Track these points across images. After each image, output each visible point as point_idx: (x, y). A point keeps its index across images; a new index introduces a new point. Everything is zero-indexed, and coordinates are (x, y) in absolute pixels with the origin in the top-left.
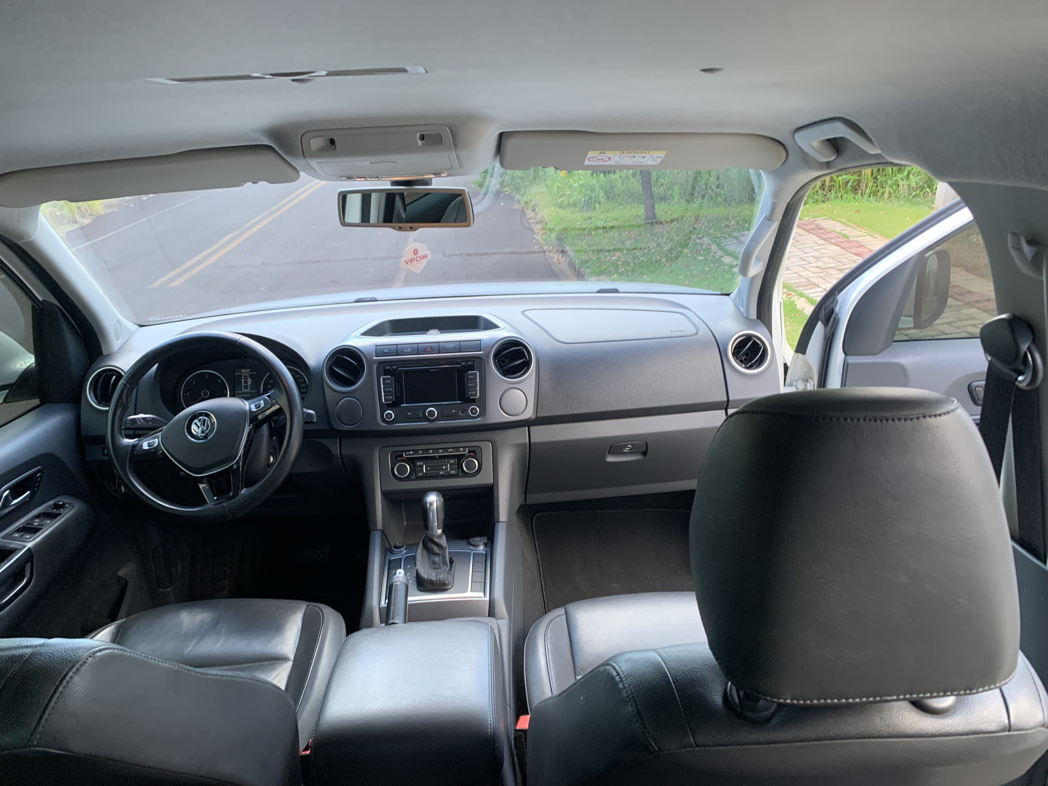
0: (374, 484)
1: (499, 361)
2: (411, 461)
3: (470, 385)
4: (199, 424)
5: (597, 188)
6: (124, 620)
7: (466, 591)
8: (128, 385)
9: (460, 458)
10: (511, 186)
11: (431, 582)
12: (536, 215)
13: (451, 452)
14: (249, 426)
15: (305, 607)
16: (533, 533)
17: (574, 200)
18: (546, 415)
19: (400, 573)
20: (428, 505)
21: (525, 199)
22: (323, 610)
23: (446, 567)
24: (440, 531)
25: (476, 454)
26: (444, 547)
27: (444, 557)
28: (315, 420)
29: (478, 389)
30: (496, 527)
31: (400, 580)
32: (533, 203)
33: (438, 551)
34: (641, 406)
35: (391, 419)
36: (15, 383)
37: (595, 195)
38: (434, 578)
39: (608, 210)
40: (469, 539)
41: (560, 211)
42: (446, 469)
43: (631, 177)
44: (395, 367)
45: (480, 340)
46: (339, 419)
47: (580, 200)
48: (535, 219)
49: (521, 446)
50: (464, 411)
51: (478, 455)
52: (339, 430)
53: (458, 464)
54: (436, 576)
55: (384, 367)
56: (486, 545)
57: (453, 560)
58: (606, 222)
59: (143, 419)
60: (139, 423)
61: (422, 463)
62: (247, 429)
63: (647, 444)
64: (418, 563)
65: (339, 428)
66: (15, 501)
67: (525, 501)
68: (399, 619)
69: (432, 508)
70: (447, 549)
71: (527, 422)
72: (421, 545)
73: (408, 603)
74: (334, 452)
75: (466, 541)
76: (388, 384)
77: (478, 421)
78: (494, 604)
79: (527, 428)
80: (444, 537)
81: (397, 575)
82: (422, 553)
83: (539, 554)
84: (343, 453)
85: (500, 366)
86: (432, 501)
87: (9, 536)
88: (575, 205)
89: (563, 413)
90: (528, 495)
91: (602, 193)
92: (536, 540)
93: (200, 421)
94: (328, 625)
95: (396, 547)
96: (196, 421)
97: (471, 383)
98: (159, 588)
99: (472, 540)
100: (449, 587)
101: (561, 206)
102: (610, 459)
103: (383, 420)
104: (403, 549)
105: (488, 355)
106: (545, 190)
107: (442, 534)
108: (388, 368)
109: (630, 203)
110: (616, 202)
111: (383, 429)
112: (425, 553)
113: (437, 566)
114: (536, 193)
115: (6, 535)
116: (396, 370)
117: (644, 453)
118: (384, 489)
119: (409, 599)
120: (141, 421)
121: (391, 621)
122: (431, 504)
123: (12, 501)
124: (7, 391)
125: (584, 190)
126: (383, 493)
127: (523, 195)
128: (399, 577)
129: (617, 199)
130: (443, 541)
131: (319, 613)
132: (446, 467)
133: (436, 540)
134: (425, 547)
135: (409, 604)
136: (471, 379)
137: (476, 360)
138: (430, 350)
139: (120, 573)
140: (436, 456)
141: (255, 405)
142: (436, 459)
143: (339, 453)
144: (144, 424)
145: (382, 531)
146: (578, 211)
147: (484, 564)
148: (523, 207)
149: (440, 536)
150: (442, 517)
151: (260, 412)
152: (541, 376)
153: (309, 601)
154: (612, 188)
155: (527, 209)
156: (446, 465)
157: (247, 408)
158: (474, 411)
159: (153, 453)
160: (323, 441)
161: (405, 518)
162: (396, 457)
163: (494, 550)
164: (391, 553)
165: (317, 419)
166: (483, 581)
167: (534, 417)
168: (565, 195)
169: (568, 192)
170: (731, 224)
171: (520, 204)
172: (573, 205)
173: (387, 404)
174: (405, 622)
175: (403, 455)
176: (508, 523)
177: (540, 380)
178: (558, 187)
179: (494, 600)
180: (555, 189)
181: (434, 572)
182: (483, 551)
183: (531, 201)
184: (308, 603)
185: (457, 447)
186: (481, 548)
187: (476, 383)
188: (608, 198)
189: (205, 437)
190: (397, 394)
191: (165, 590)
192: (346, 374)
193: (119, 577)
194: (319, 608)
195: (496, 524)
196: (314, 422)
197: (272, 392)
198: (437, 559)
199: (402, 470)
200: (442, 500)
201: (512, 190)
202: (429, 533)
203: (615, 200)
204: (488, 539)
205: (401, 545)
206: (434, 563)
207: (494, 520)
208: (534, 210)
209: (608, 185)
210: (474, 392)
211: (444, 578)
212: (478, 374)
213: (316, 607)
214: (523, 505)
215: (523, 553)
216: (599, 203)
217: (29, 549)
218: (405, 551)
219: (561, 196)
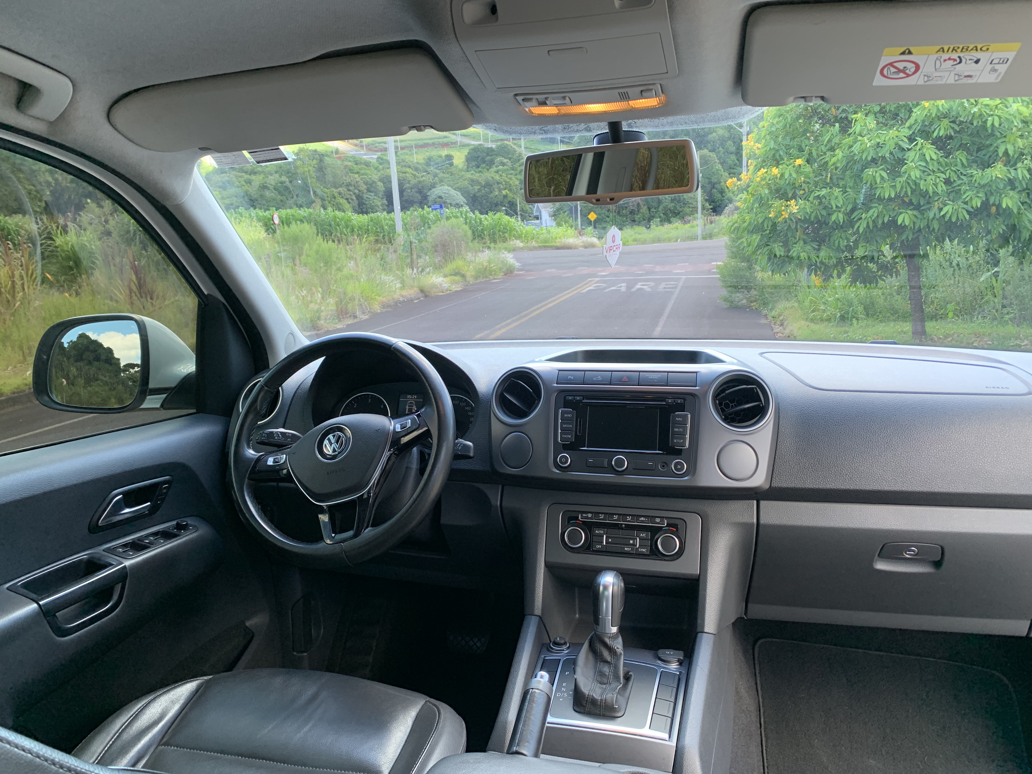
0: (536, 550)
1: (720, 404)
2: (588, 526)
3: (676, 430)
4: (333, 441)
5: (856, 302)
6: (211, 677)
7: (643, 726)
8: (266, 388)
9: (654, 531)
10: (759, 301)
11: (594, 702)
12: (784, 329)
13: (642, 522)
14: (389, 450)
15: (422, 703)
16: (754, 664)
17: (828, 315)
18: (784, 485)
19: (542, 677)
20: (601, 588)
21: (774, 313)
22: (442, 711)
23: (616, 684)
24: (614, 630)
25: (677, 530)
26: (618, 654)
27: (616, 667)
28: (471, 454)
29: (688, 436)
30: (698, 640)
31: (541, 687)
32: (781, 318)
33: (609, 659)
34: (936, 489)
35: (566, 465)
36: (175, 387)
37: (853, 310)
38: (597, 696)
39: (867, 326)
40: (657, 650)
41: (813, 326)
42: (634, 545)
43: (895, 294)
44: (578, 398)
45: (696, 372)
46: (503, 459)
47: (835, 315)
48: (782, 334)
49: (746, 526)
50: (665, 465)
51: (680, 530)
52: (501, 473)
53: (652, 539)
54: (602, 694)
55: (565, 398)
56: (681, 663)
57: (631, 675)
58: (865, 336)
59: (281, 433)
60: (276, 438)
61: (602, 532)
62: (386, 454)
63: (942, 549)
64: (579, 670)
65: (502, 471)
66: (127, 510)
67: (746, 613)
68: (528, 748)
69: (606, 593)
70: (622, 657)
71: (756, 493)
72: (586, 646)
73: (547, 725)
74: (493, 502)
75: (652, 652)
76: (568, 419)
77: (685, 481)
78: (683, 754)
79: (755, 502)
80: (620, 639)
81: (538, 678)
82: (587, 658)
83: (760, 695)
84: (504, 504)
85: (723, 410)
86: (607, 584)
87: (111, 551)
88: (829, 320)
89: (811, 486)
90: (750, 605)
91: (860, 308)
92: (758, 675)
93: (334, 436)
94: (440, 735)
95: (556, 644)
96: (331, 436)
97: (678, 428)
98: (294, 650)
99: (661, 653)
100: (619, 715)
101: (812, 320)
102: (881, 566)
103: (557, 466)
104: (564, 647)
105: (706, 393)
106: (796, 305)
107: (617, 633)
108: (570, 398)
109: (894, 320)
110: (877, 319)
111: (554, 477)
112: (591, 657)
113: (605, 680)
114: (786, 308)
115: (109, 548)
116: (580, 401)
117: (937, 564)
118: (547, 560)
119: (550, 719)
120: (279, 436)
121: (515, 749)
122: (606, 588)
123: (123, 510)
124: (164, 396)
125: (839, 304)
126: (549, 566)
127: (771, 310)
128: (539, 682)
129: (878, 316)
130: (618, 645)
131: (436, 715)
132: (634, 542)
133: (607, 640)
134: (592, 649)
135: (547, 727)
136: (679, 423)
137: (687, 397)
138: (627, 380)
139: (248, 624)
140: (622, 524)
141: (401, 425)
142: (622, 529)
143: (499, 504)
144: (282, 440)
145: (540, 617)
146: (832, 326)
147: (675, 690)
148: (770, 322)
149: (614, 637)
150: (619, 609)
151: (404, 433)
152: (782, 429)
153: (431, 697)
154: (873, 304)
155: (775, 324)
156: (634, 539)
157: (392, 428)
158: (679, 467)
159: (276, 470)
160: (482, 487)
161: (577, 607)
162: (570, 519)
163: (692, 673)
164: (548, 650)
165: (474, 453)
166: (670, 715)
167: (767, 486)
168: (818, 310)
169: (822, 307)
170: (1023, 344)
171: (767, 319)
172: (827, 320)
173: (563, 445)
174: (536, 755)
175: (578, 517)
176: (717, 635)
177: (780, 435)
178: (811, 301)
179: (683, 748)
180: (807, 303)
181: (600, 688)
182: (676, 671)
183: (780, 315)
184: (428, 699)
185: (652, 517)
186: (674, 666)
187: (685, 429)
188: (867, 315)
189: (334, 457)
190: (578, 434)
191: (298, 655)
192: (518, 402)
193: (247, 627)
194: (437, 708)
195: (699, 634)
196: (470, 458)
197: (423, 410)
198: (606, 669)
199: (574, 537)
200: (622, 585)
201: (759, 306)
202: (599, 629)
203: (875, 317)
204: (685, 656)
205: (563, 642)
206: (602, 674)
207: (696, 627)
208: (782, 325)
209: (868, 300)
210: (682, 441)
211: (613, 699)
212: (689, 416)
213: (435, 705)
214: (742, 618)
215: (736, 688)
216: (857, 319)
217: (125, 567)
218: (567, 652)
219: (813, 311)
